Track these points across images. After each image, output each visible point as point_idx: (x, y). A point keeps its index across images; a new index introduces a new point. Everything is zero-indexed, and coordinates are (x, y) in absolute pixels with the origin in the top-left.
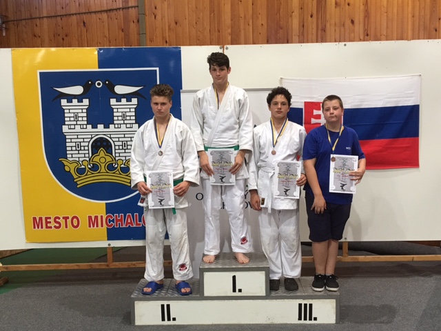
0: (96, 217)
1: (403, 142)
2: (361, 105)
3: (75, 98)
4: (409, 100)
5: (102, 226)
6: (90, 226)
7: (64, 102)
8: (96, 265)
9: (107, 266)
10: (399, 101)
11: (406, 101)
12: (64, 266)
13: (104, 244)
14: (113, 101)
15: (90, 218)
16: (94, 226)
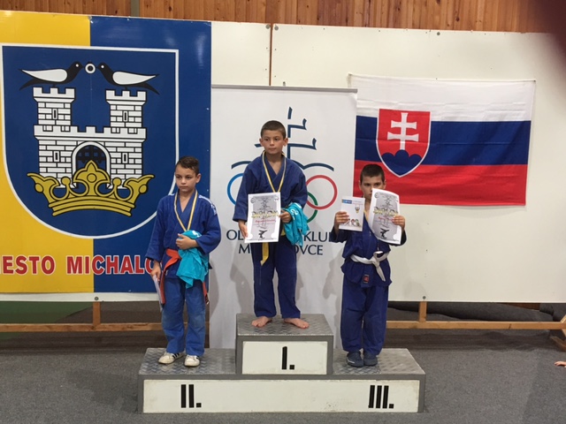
0: (79, 259)
1: (507, 170)
2: (456, 117)
3: (54, 87)
4: (518, 115)
5: (87, 272)
6: (69, 272)
7: (37, 92)
8: (75, 326)
9: (93, 328)
10: (506, 115)
11: (514, 115)
12: (29, 327)
13: (89, 297)
14: (110, 94)
15: (70, 259)
16: (75, 272)
